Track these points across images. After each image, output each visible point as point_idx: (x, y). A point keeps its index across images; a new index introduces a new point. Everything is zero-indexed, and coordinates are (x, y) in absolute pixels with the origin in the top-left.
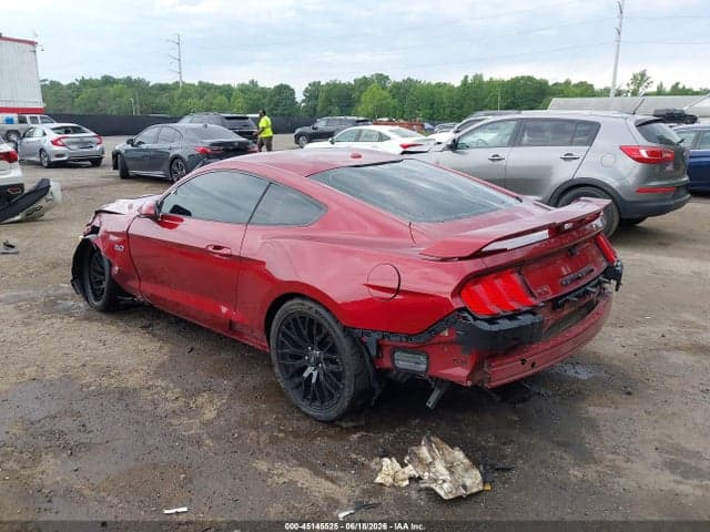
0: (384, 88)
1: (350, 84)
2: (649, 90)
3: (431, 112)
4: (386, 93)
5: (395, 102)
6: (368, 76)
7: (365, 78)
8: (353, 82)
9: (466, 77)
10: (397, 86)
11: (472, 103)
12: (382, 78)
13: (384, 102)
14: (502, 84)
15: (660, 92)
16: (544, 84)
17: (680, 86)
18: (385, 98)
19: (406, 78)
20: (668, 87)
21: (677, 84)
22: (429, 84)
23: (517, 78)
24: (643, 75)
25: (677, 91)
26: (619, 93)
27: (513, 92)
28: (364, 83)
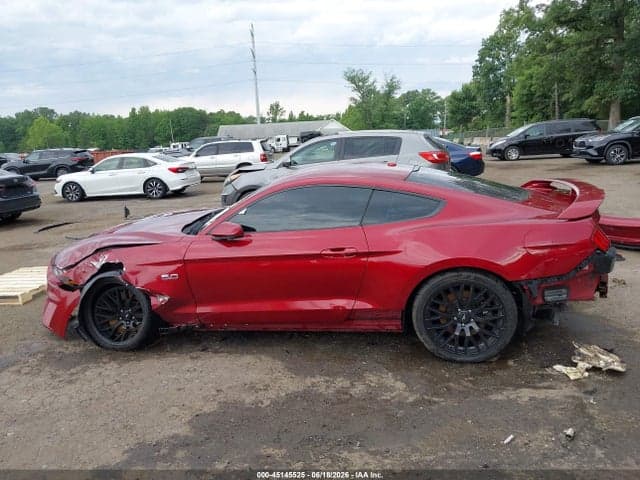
0: (52, 121)
1: (11, 118)
2: (283, 117)
3: (104, 142)
4: (54, 125)
5: (67, 134)
6: (30, 109)
7: (27, 112)
8: (14, 117)
9: (134, 110)
10: (65, 120)
11: (143, 132)
12: (47, 113)
13: (54, 135)
14: (168, 114)
15: (292, 119)
16: (202, 114)
17: (305, 114)
18: (55, 131)
19: (73, 111)
20: (297, 115)
21: (303, 112)
22: (98, 116)
23: (180, 109)
24: (277, 106)
25: (304, 118)
26: (263, 121)
27: (179, 122)
28: (27, 117)
